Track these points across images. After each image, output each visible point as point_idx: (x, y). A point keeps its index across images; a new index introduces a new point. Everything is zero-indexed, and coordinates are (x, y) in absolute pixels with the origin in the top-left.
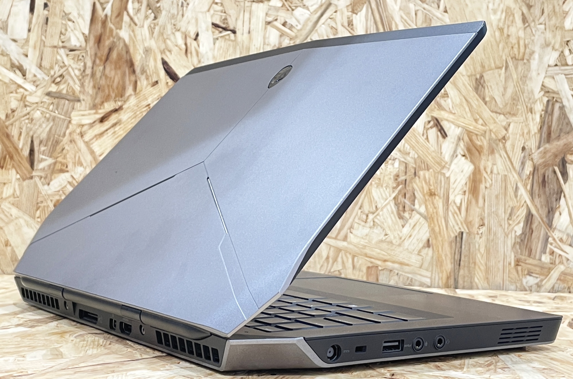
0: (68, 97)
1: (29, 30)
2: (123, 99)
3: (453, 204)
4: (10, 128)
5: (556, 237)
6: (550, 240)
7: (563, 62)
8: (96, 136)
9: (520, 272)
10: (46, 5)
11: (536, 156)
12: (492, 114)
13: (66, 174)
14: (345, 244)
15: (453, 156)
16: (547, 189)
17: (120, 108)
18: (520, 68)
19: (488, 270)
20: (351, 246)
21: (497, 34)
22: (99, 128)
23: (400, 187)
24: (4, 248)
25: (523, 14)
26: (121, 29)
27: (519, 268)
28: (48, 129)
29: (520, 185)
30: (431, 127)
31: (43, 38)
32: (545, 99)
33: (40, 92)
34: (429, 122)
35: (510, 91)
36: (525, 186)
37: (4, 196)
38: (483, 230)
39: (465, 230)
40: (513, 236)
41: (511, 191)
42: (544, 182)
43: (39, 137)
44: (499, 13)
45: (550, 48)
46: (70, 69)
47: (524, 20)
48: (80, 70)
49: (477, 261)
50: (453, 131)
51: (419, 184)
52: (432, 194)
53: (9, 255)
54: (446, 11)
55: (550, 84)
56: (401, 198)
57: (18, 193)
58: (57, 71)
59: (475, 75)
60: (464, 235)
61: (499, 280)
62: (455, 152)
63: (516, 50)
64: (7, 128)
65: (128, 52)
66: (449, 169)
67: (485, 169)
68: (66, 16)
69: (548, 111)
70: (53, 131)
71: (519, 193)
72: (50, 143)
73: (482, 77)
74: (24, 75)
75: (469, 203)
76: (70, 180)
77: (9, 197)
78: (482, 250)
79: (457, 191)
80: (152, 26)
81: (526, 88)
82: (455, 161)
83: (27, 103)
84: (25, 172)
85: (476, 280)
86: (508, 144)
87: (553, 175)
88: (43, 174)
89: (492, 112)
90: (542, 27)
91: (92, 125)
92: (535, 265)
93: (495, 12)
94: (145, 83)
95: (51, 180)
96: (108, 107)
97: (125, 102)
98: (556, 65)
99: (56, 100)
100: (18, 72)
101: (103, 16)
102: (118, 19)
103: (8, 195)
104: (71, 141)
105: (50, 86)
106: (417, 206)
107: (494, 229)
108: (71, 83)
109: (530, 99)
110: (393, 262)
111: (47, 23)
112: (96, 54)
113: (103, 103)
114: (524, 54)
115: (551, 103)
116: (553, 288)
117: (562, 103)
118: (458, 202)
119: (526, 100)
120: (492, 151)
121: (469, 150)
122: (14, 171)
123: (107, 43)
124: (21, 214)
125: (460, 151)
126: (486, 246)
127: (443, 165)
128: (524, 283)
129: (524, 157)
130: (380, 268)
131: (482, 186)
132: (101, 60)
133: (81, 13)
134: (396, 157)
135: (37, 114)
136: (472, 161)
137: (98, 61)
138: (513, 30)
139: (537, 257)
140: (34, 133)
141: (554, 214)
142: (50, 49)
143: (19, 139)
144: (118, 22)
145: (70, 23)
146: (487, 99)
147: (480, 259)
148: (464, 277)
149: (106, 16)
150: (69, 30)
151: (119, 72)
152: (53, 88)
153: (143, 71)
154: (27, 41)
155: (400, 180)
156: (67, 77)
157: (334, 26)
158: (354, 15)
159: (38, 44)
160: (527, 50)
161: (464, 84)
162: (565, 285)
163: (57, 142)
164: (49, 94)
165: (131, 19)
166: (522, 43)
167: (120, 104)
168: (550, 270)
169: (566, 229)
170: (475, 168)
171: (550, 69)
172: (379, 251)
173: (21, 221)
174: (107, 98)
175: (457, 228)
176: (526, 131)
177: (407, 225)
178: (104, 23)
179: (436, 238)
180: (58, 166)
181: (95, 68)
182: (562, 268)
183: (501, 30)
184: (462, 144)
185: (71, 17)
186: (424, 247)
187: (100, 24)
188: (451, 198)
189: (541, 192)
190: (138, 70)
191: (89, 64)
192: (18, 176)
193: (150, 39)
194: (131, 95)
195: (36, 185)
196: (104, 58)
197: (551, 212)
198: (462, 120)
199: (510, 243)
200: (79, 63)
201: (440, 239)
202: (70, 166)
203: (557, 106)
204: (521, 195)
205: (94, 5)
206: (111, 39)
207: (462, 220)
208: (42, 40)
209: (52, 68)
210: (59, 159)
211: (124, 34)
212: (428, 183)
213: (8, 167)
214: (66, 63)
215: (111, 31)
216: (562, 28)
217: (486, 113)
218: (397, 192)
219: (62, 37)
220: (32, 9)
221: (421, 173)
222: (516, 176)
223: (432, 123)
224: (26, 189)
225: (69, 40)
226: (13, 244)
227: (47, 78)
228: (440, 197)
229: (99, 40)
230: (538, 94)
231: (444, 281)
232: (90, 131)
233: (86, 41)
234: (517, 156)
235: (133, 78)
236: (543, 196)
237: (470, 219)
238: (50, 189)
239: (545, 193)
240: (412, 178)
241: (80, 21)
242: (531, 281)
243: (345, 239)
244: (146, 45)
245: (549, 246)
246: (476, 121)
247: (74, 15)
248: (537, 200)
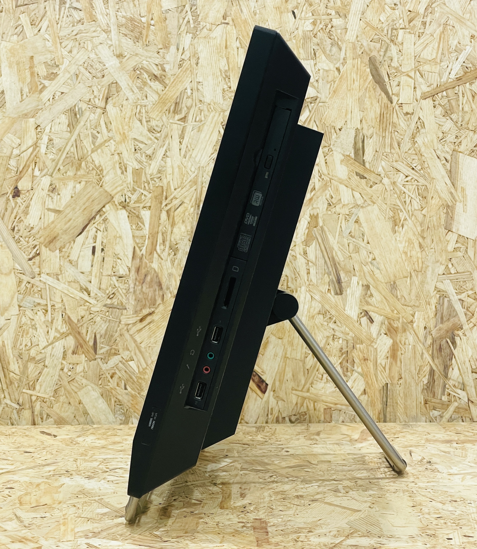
0: (118, 307)
1: (92, 266)
2: (155, 306)
3: (380, 365)
4: (80, 328)
5: (450, 384)
6: (447, 386)
7: (448, 272)
8: (137, 331)
9: (428, 408)
10: (103, 250)
11: (434, 333)
12: (403, 307)
13: (118, 356)
14: (308, 394)
15: (378, 334)
16: (443, 353)
17: (153, 312)
18: (419, 277)
19: (406, 408)
20: (312, 396)
21: (403, 256)
22: (140, 326)
23: (344, 355)
24: (78, 406)
25: (419, 243)
26: (152, 262)
27: (427, 405)
28: (105, 328)
29: (424, 351)
30: (363, 317)
31: (101, 270)
32: (438, 296)
33: (100, 304)
34: (361, 313)
35: (414, 292)
36: (428, 351)
37: (77, 371)
38: (401, 381)
39: (389, 381)
40: (422, 385)
41: (418, 356)
42: (440, 349)
43: (100, 333)
44: (404, 243)
45: (438, 264)
46: (119, 289)
47: (421, 246)
48: (126, 289)
49: (399, 402)
50: (377, 318)
51: (357, 354)
52: (365, 360)
53: (81, 410)
54: (368, 243)
55: (441, 286)
56: (345, 363)
57: (86, 369)
58: (110, 290)
59: (390, 282)
60: (389, 385)
61: (414, 413)
62: (380, 331)
63: (416, 265)
64: (78, 328)
65: (157, 276)
66: (376, 343)
67: (400, 342)
68: (117, 256)
69: (440, 303)
70: (109, 329)
71: (424, 357)
72: (107, 337)
73: (395, 283)
74: (89, 295)
75: (391, 364)
76: (121, 359)
77: (81, 372)
78: (402, 395)
79: (383, 357)
80: (173, 259)
81: (424, 289)
82: (380, 338)
83: (91, 312)
84: (91, 356)
85: (398, 414)
86: (415, 325)
87: (446, 344)
88: (102, 357)
89: (403, 305)
90: (433, 250)
91: (134, 324)
92: (438, 403)
93: (401, 242)
94: (169, 295)
95: (109, 360)
96: (146, 312)
97: (156, 308)
98: (444, 274)
99: (111, 309)
100: (85, 292)
101: (140, 255)
102: (150, 256)
103: (80, 370)
104: (121, 335)
105: (106, 300)
106: (356, 368)
107: (408, 381)
108: (120, 298)
109: (428, 296)
110: (342, 405)
111: (103, 261)
112: (136, 279)
113: (141, 309)
114: (422, 267)
115: (441, 298)
116: (451, 417)
117: (449, 297)
118: (383, 364)
119: (425, 297)
120: (404, 331)
121: (389, 330)
122: (83, 356)
123: (143, 271)
124: (88, 383)
125: (383, 331)
126: (404, 392)
127: (372, 341)
128: (431, 415)
129: (426, 333)
130: (333, 409)
131: (399, 353)
132: (139, 282)
133: (126, 253)
134: (340, 336)
135: (98, 319)
136: (391, 337)
137: (137, 283)
138: (414, 253)
139: (439, 397)
140: (97, 330)
141: (448, 370)
142: (106, 277)
143: (86, 335)
144: (151, 259)
145: (119, 261)
146: (399, 297)
147: (400, 401)
148: (390, 413)
149: (142, 254)
150: (118, 264)
151: (152, 289)
152: (109, 302)
153: (168, 288)
154: (91, 272)
155: (343, 351)
156: (117, 294)
157: (295, 255)
158: (307, 248)
159: (98, 274)
160: (424, 266)
161: (383, 288)
162: (459, 415)
163: (112, 336)
164: (105, 305)
165: (159, 256)
166: (420, 261)
167: (153, 310)
168: (448, 406)
169: (457, 379)
170: (394, 342)
171: (440, 276)
172: (332, 398)
173: (90, 387)
174: (144, 306)
175: (383, 381)
176: (426, 317)
177: (350, 380)
178: (141, 259)
179: (370, 388)
180: (113, 351)
181: (136, 288)
182: (456, 404)
183: (406, 253)
184: (384, 326)
185: (119, 256)
186: (362, 394)
187: (138, 260)
188: (379, 361)
189: (439, 355)
190: (164, 287)
191: (132, 286)
192: (86, 359)
193: (172, 268)
194: (160, 304)
195: (99, 364)
196: (141, 282)
197: (446, 368)
198: (382, 311)
199: (420, 389)
200: (125, 285)
201: (372, 388)
202: (121, 351)
203: (446, 300)
204: (426, 358)
205: (134, 248)
206: (146, 269)
207: (387, 375)
208: (100, 272)
209: (107, 289)
210: (114, 347)
211: (155, 265)
212: (362, 352)
213: (80, 353)
214: (117, 285)
215: (146, 264)
216: (446, 251)
217: (399, 306)
218: (341, 359)
219: (114, 269)
220: (94, 252)
221: (358, 346)
222: (421, 345)
223: (363, 314)
224: (91, 367)
225: (118, 271)
226: (84, 403)
227: (104, 295)
228: (371, 361)
229: (138, 270)
230: (433, 293)
231: (377, 416)
232: (134, 328)
233: (129, 271)
234: (421, 332)
235: (161, 293)
236: (440, 358)
237: (393, 374)
238: (108, 366)
239: (441, 356)
240: (352, 350)
241: (126, 259)
242: (436, 413)
243: (308, 391)
244: (169, 271)
245: (446, 390)
246: (393, 311)
247: (121, 256)
248: (436, 361)
